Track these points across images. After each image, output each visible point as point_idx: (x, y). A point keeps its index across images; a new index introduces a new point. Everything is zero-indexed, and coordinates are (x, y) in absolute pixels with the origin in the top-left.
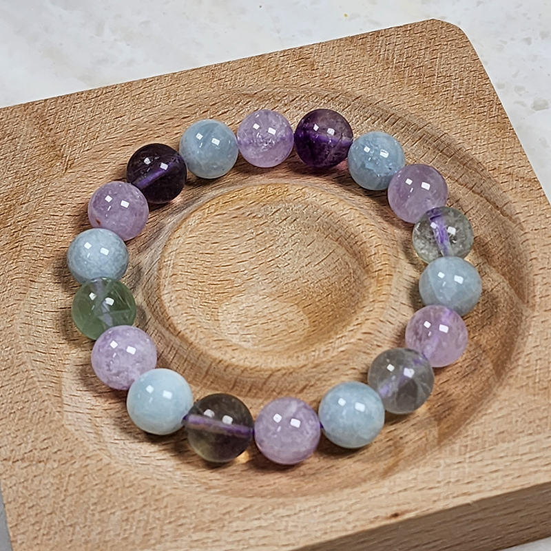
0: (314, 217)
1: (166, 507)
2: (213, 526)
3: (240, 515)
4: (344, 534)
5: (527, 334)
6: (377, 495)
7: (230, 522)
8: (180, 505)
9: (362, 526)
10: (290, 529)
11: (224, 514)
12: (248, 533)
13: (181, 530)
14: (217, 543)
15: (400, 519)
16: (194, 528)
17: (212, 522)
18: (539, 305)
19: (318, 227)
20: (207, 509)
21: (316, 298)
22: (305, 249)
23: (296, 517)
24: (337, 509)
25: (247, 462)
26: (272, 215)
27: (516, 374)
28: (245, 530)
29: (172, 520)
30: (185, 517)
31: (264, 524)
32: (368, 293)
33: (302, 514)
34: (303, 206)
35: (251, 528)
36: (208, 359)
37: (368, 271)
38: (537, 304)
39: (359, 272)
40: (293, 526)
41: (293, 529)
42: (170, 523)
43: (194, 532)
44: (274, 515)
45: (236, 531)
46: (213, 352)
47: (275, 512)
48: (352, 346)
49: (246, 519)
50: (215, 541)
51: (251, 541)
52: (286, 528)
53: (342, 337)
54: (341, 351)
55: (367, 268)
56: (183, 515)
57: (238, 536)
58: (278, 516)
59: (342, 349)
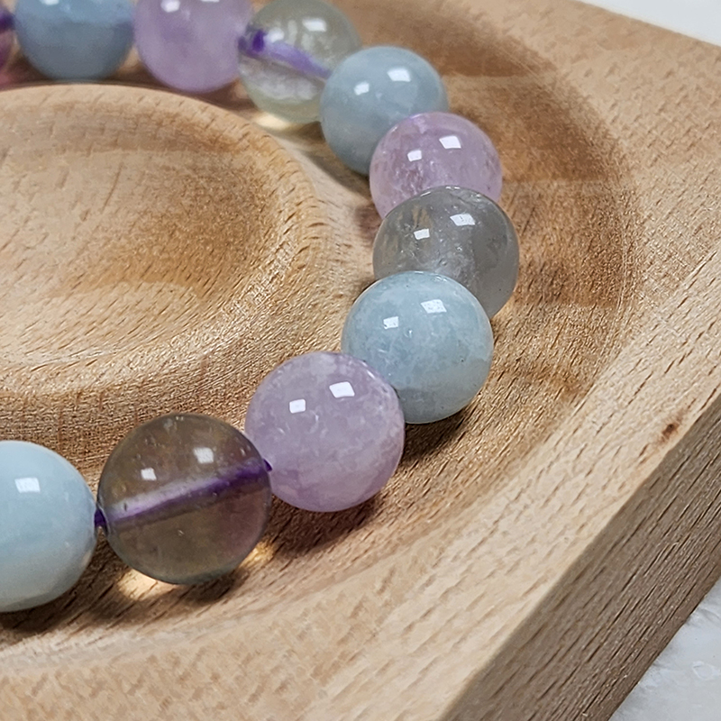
0: (41, 130)
1: (215, 677)
2: (352, 647)
3: (386, 596)
4: (616, 508)
5: (580, 100)
6: (604, 419)
7: (380, 621)
8: (244, 656)
9: (633, 476)
10: (509, 561)
11: (355, 614)
12: (434, 617)
13: (291, 696)
14: (392, 671)
15: (683, 430)
16: (315, 674)
17: (343, 641)
18: (555, 60)
19: (60, 145)
20: (308, 628)
21: (150, 252)
22: (60, 196)
23: (497, 536)
24: (558, 480)
25: (275, 554)
27: (625, 151)
28: (426, 615)
29: (253, 690)
30: (276, 670)
31: (450, 582)
32: (258, 171)
33: (503, 525)
35: (432, 606)
36: (48, 407)
37: (224, 148)
38: (552, 59)
39: (206, 162)
40: (509, 553)
41: (515, 557)
42: (254, 698)
43: (324, 682)
44: (455, 558)
45: (410, 627)
46: (51, 388)
47: (451, 551)
48: (311, 252)
49: (407, 596)
50: (384, 669)
51: (457, 623)
52: (500, 563)
53: (281, 246)
54: (301, 267)
55: (217, 145)
56: (268, 669)
57: (422, 633)
58: (463, 555)
59: (300, 263)
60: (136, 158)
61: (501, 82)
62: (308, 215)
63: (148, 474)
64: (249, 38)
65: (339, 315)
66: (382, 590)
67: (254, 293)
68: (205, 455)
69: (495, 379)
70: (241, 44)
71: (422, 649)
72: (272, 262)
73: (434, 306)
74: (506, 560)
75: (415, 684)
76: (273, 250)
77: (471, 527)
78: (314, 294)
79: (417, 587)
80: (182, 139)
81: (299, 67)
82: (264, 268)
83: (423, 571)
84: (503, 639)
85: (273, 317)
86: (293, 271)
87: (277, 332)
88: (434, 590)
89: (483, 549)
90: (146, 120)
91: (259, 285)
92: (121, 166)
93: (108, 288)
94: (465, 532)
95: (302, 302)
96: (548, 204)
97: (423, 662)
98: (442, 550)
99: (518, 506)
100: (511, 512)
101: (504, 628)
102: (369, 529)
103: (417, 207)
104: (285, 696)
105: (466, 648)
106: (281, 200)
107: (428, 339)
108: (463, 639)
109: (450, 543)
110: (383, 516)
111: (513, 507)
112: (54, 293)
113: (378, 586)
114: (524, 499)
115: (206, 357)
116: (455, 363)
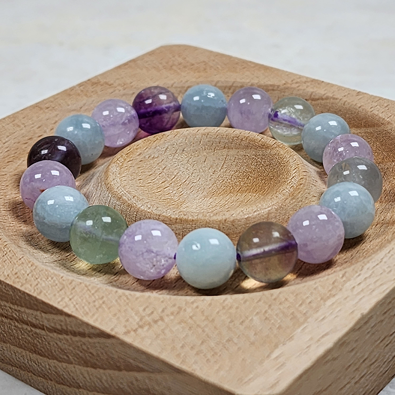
0: (197, 142)
2: (333, 292)
3: (344, 279)
7: (343, 286)
11: (333, 284)
12: (362, 285)
14: (348, 299)
16: (322, 299)
17: (330, 290)
19: (203, 147)
22: (204, 165)
23: (382, 263)
26: (165, 153)
28: (359, 284)
30: (307, 298)
31: (367, 275)
33: (384, 260)
34: (183, 139)
35: (361, 281)
36: (214, 224)
37: (267, 148)
38: (390, 121)
39: (261, 153)
40: (387, 268)
41: (389, 269)
42: (301, 305)
43: (325, 301)
44: (368, 269)
45: (354, 287)
46: (215, 218)
47: (366, 267)
48: (304, 180)
49: (352, 278)
50: (346, 298)
51: (371, 287)
52: (384, 271)
53: (293, 177)
54: (301, 184)
55: (264, 146)
56: (304, 297)
57: (358, 289)
58: (371, 268)
59: (301, 183)
60: (232, 152)
61: (370, 130)
62: (302, 168)
63: (256, 240)
64: (273, 113)
65: (315, 203)
66: (343, 277)
67: (285, 191)
68: (276, 234)
69: (374, 226)
70: (270, 116)
71: (358, 294)
72: (290, 182)
73: (354, 193)
74: (386, 269)
75: (357, 302)
76: (290, 178)
77: (373, 260)
78: (306, 194)
79: (355, 276)
80: (250, 145)
81: (291, 124)
82: (288, 184)
83: (357, 272)
84: (388, 291)
85: (292, 199)
86: (298, 185)
87: (294, 205)
88: (362, 277)
89: (378, 266)
90: (237, 138)
91: (287, 189)
92: (227, 155)
93: (225, 195)
94: (371, 262)
95: (302, 195)
96: (391, 170)
97: (360, 297)
98: (363, 267)
99: (390, 255)
100: (387, 256)
101: (387, 289)
102: (331, 269)
103: (344, 164)
104: (311, 305)
105: (375, 293)
106: (291, 164)
107: (353, 203)
108: (373, 291)
109: (366, 265)
110: (336, 266)
111: (387, 255)
112: (205, 197)
113: (341, 276)
114: (391, 253)
115: (269, 210)
116: (362, 212)
